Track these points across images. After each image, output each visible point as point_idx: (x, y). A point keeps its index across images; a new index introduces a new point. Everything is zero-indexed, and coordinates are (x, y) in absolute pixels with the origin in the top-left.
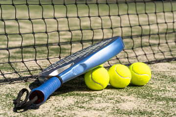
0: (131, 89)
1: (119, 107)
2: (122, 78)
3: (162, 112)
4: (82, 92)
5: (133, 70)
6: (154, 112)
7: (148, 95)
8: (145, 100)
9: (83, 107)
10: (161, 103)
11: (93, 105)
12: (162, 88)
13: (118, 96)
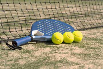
0: (74, 44)
1: (74, 52)
2: (70, 38)
3: (94, 54)
4: (52, 45)
5: (74, 34)
6: (91, 54)
7: (84, 46)
8: (84, 49)
9: (57, 52)
10: (92, 50)
11: (61, 51)
12: (88, 43)
13: (70, 47)
